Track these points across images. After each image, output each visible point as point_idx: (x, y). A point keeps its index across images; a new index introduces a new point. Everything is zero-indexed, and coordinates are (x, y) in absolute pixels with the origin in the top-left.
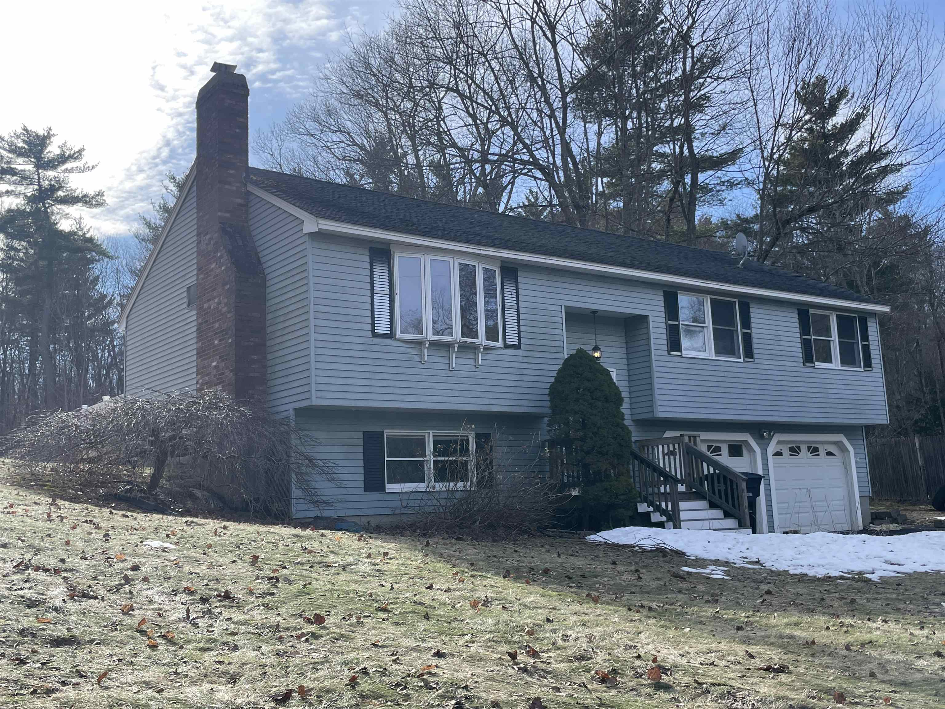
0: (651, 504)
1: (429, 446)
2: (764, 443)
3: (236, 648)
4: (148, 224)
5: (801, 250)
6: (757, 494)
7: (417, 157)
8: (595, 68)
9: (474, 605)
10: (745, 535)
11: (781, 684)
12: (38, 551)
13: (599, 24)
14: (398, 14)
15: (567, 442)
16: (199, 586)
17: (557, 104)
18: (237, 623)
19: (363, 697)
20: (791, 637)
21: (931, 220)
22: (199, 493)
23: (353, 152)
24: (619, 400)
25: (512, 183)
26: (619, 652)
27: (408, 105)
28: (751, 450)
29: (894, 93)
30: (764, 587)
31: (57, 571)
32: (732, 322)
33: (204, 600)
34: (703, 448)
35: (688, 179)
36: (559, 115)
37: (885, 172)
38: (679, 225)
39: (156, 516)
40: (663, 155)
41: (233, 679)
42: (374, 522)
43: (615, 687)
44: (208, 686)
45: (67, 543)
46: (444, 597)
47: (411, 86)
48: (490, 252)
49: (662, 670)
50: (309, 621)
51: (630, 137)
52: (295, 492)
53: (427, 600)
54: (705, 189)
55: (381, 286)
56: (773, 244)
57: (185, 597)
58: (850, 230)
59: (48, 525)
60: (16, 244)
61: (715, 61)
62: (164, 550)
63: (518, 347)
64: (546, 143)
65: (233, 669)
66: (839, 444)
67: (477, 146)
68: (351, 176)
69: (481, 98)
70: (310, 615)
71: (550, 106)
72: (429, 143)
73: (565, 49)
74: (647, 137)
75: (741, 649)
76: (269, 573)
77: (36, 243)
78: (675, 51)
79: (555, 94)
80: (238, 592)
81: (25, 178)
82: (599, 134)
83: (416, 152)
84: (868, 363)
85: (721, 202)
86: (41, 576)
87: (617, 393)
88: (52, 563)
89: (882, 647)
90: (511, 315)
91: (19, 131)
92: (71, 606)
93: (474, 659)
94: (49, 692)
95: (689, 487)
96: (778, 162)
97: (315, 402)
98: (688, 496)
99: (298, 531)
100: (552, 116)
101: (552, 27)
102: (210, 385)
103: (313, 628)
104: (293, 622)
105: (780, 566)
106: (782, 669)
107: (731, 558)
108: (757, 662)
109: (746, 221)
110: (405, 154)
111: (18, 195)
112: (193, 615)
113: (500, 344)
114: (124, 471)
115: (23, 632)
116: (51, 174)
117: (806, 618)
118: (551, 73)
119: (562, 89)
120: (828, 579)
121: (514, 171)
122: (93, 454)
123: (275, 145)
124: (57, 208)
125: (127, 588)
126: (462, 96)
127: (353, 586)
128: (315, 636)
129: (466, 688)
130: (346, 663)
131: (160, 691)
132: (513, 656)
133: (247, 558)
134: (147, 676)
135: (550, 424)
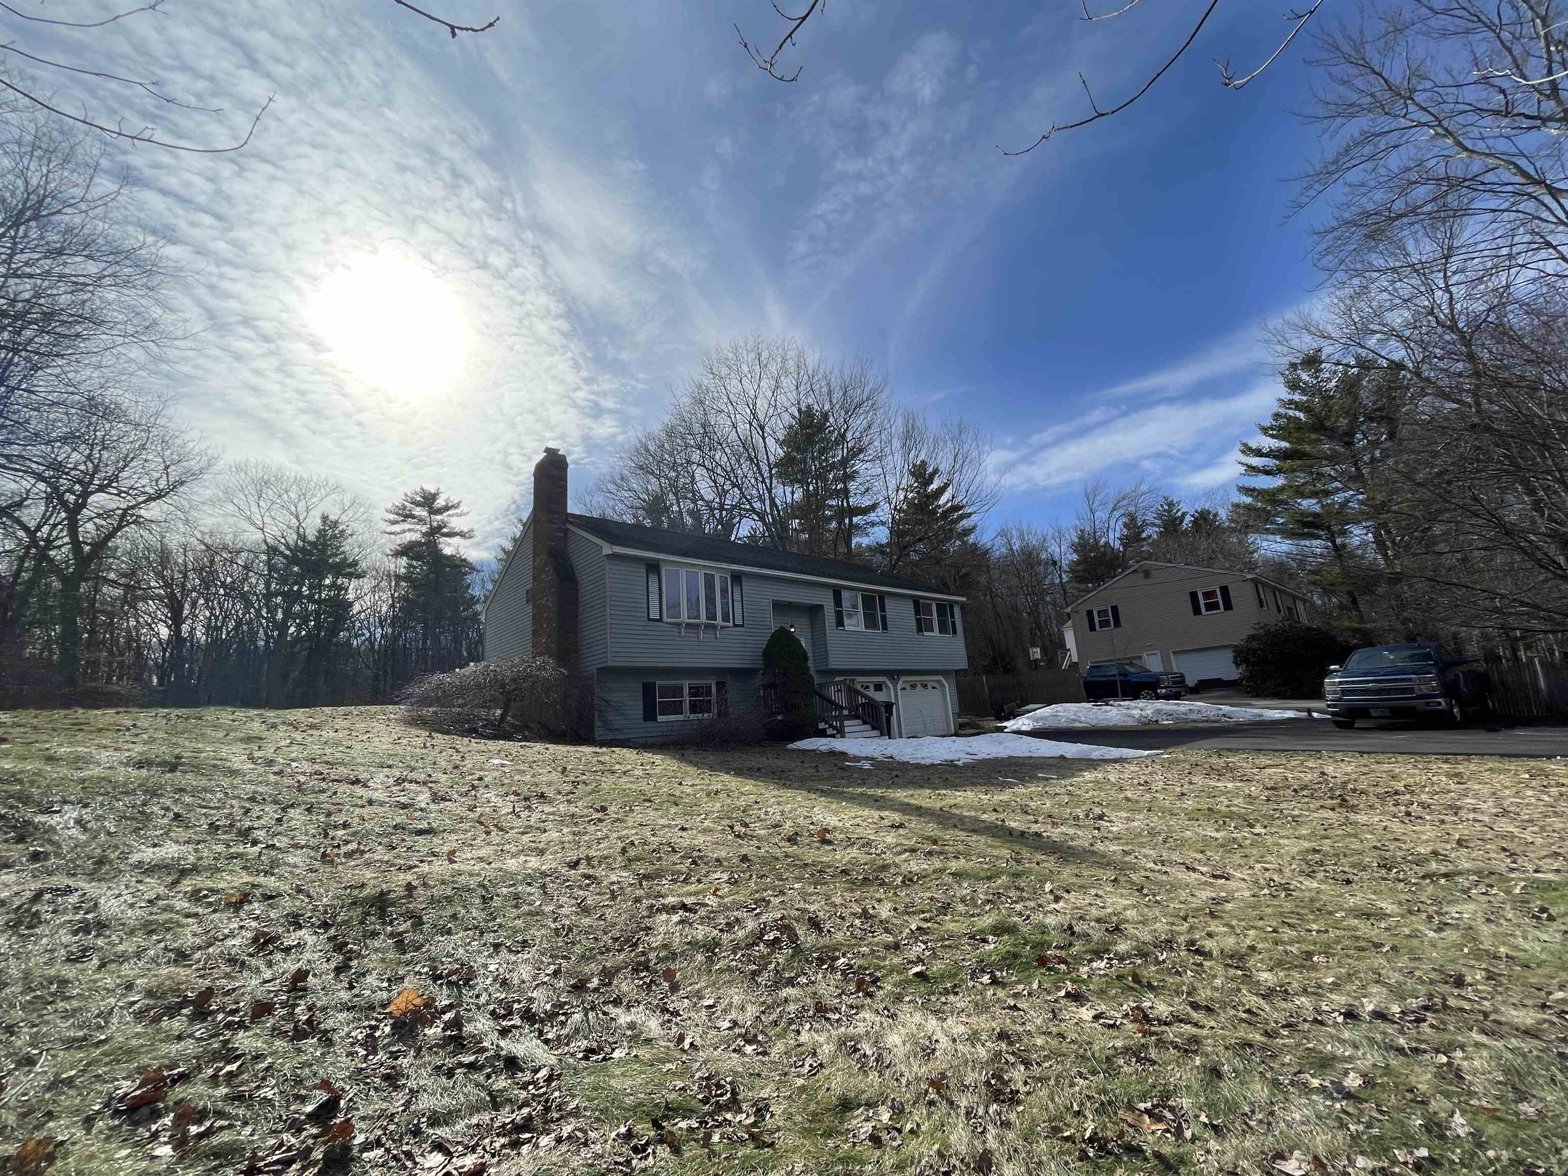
0: (826, 723)
1: (686, 691)
2: (895, 682)
3: (545, 831)
4: (503, 550)
5: (915, 564)
6: (891, 714)
7: (679, 506)
8: (789, 453)
9: (708, 795)
10: (885, 741)
11: (900, 835)
12: (413, 769)
13: (791, 427)
14: (667, 419)
15: (773, 685)
16: (525, 791)
17: (766, 475)
18: (548, 814)
19: (629, 860)
20: (908, 804)
21: (989, 546)
22: (532, 725)
23: (637, 503)
24: (806, 659)
25: (739, 522)
26: (800, 820)
27: (673, 474)
28: (888, 687)
29: (964, 471)
30: (894, 773)
31: (425, 783)
32: (874, 608)
33: (526, 799)
34: (859, 687)
35: (847, 521)
36: (768, 481)
37: (962, 517)
38: (842, 549)
39: (501, 742)
40: (832, 506)
41: (542, 852)
42: (650, 741)
43: (796, 844)
44: (524, 858)
45: (435, 763)
46: (689, 790)
47: (675, 462)
48: (724, 566)
49: (826, 830)
50: (598, 811)
51: (811, 495)
52: (598, 724)
53: (677, 793)
54: (857, 527)
55: (654, 588)
56: (898, 560)
57: (512, 798)
58: (943, 552)
59: (424, 751)
60: (414, 563)
61: (861, 451)
62: (503, 765)
63: (742, 626)
64: (761, 499)
65: (541, 846)
66: (939, 682)
67: (717, 500)
68: (637, 518)
69: (719, 471)
70: (597, 806)
71: (762, 476)
72: (686, 498)
73: (770, 442)
74: (822, 496)
75: (876, 814)
76: (573, 779)
77: (428, 562)
78: (838, 445)
79: (765, 468)
80: (551, 794)
81: (421, 520)
82: (793, 493)
83: (678, 503)
84: (955, 632)
85: (867, 534)
86: (413, 786)
87: (805, 654)
88: (423, 777)
89: (962, 807)
90: (738, 606)
91: (418, 490)
92: (433, 807)
93: (706, 831)
94: (410, 868)
95: (850, 712)
96: (899, 511)
97: (610, 664)
98: (850, 717)
99: (597, 749)
100: (763, 481)
101: (762, 428)
102: (541, 654)
103: (599, 815)
104: (586, 811)
105: (905, 759)
106: (901, 826)
107: (875, 755)
108: (886, 822)
109: (881, 546)
110: (672, 505)
111: (416, 531)
112: (517, 810)
113: (731, 624)
114: (483, 713)
115: (395, 827)
116: (439, 517)
117: (918, 792)
118: (762, 455)
119: (769, 466)
120: (932, 765)
121: (740, 515)
122: (460, 701)
123: (588, 500)
124: (442, 539)
125: (473, 793)
126: (707, 469)
127: (629, 785)
128: (600, 820)
129: (699, 850)
130: (619, 838)
131: (490, 863)
132: (732, 827)
133: (560, 769)
134: (482, 853)
135: (763, 674)
